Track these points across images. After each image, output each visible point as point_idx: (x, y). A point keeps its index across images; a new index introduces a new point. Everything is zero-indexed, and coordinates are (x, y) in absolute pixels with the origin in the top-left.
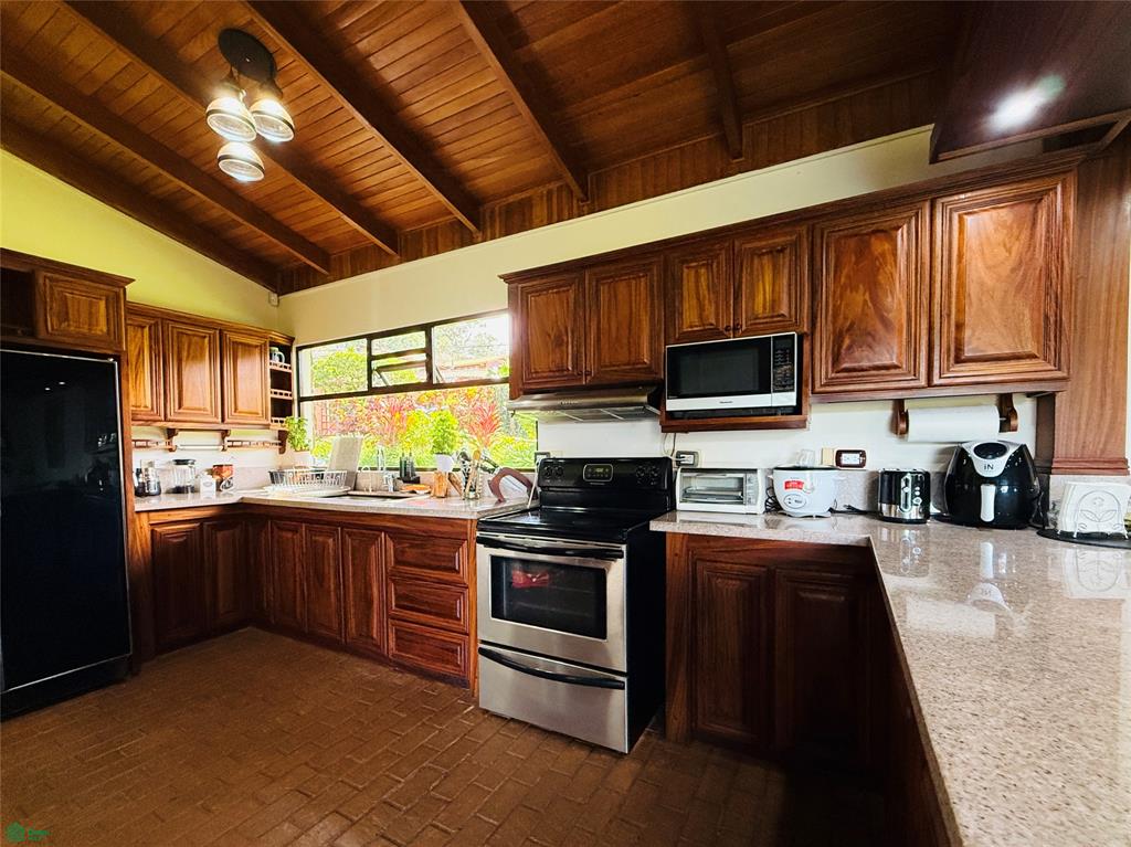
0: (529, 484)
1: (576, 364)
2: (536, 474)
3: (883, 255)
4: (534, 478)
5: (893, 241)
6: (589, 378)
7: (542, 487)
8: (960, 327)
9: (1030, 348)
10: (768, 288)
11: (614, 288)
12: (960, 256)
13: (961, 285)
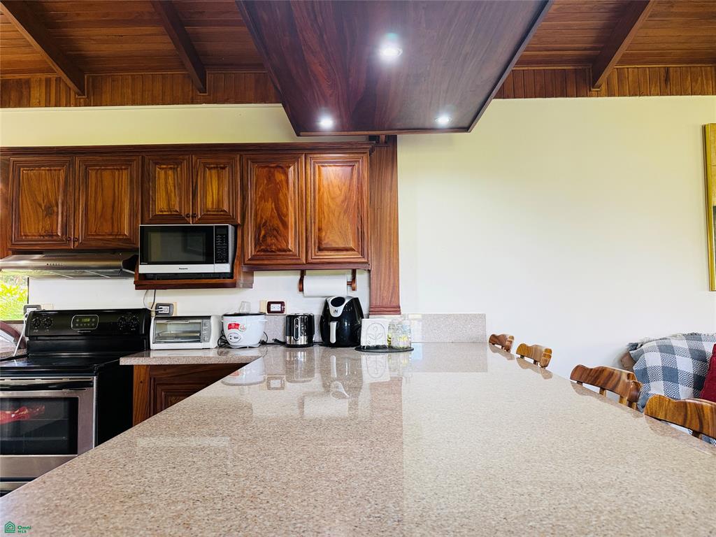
0: (16, 335)
1: (65, 231)
2: (25, 325)
3: (281, 181)
4: (22, 329)
5: (286, 175)
6: (76, 244)
7: (30, 337)
8: (320, 230)
9: (352, 245)
10: (215, 192)
11: (101, 174)
12: (319, 190)
13: (320, 206)
